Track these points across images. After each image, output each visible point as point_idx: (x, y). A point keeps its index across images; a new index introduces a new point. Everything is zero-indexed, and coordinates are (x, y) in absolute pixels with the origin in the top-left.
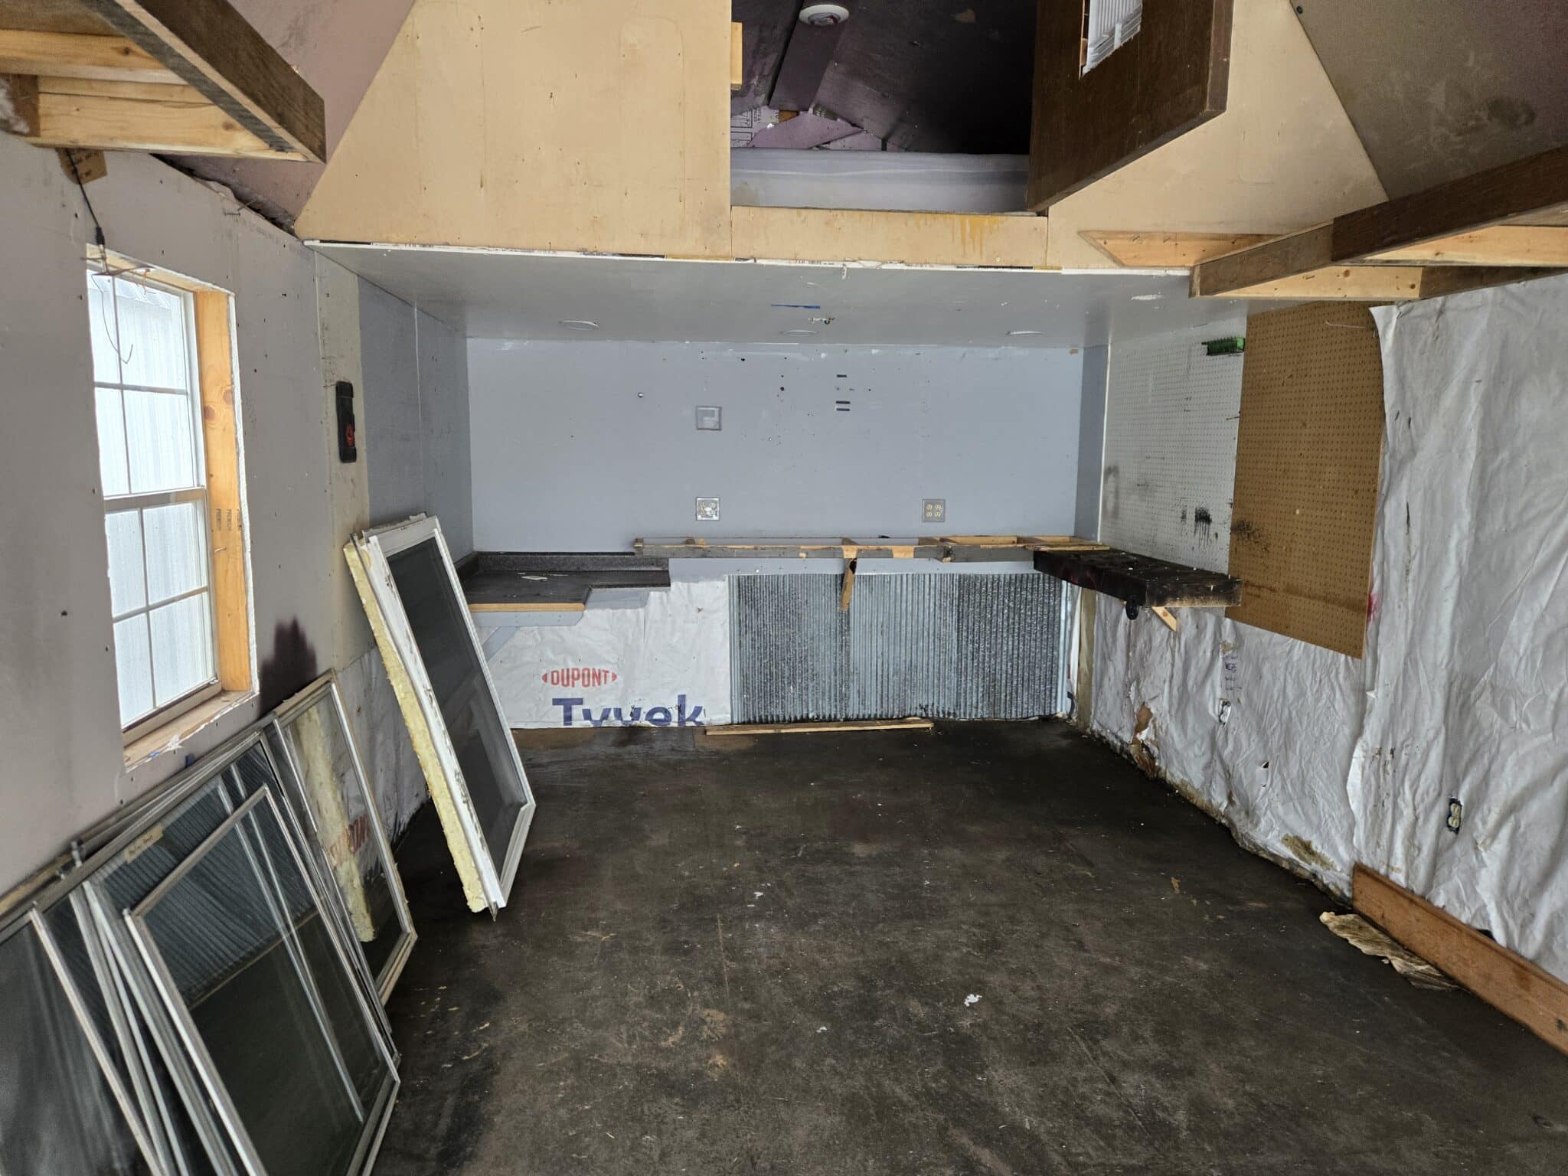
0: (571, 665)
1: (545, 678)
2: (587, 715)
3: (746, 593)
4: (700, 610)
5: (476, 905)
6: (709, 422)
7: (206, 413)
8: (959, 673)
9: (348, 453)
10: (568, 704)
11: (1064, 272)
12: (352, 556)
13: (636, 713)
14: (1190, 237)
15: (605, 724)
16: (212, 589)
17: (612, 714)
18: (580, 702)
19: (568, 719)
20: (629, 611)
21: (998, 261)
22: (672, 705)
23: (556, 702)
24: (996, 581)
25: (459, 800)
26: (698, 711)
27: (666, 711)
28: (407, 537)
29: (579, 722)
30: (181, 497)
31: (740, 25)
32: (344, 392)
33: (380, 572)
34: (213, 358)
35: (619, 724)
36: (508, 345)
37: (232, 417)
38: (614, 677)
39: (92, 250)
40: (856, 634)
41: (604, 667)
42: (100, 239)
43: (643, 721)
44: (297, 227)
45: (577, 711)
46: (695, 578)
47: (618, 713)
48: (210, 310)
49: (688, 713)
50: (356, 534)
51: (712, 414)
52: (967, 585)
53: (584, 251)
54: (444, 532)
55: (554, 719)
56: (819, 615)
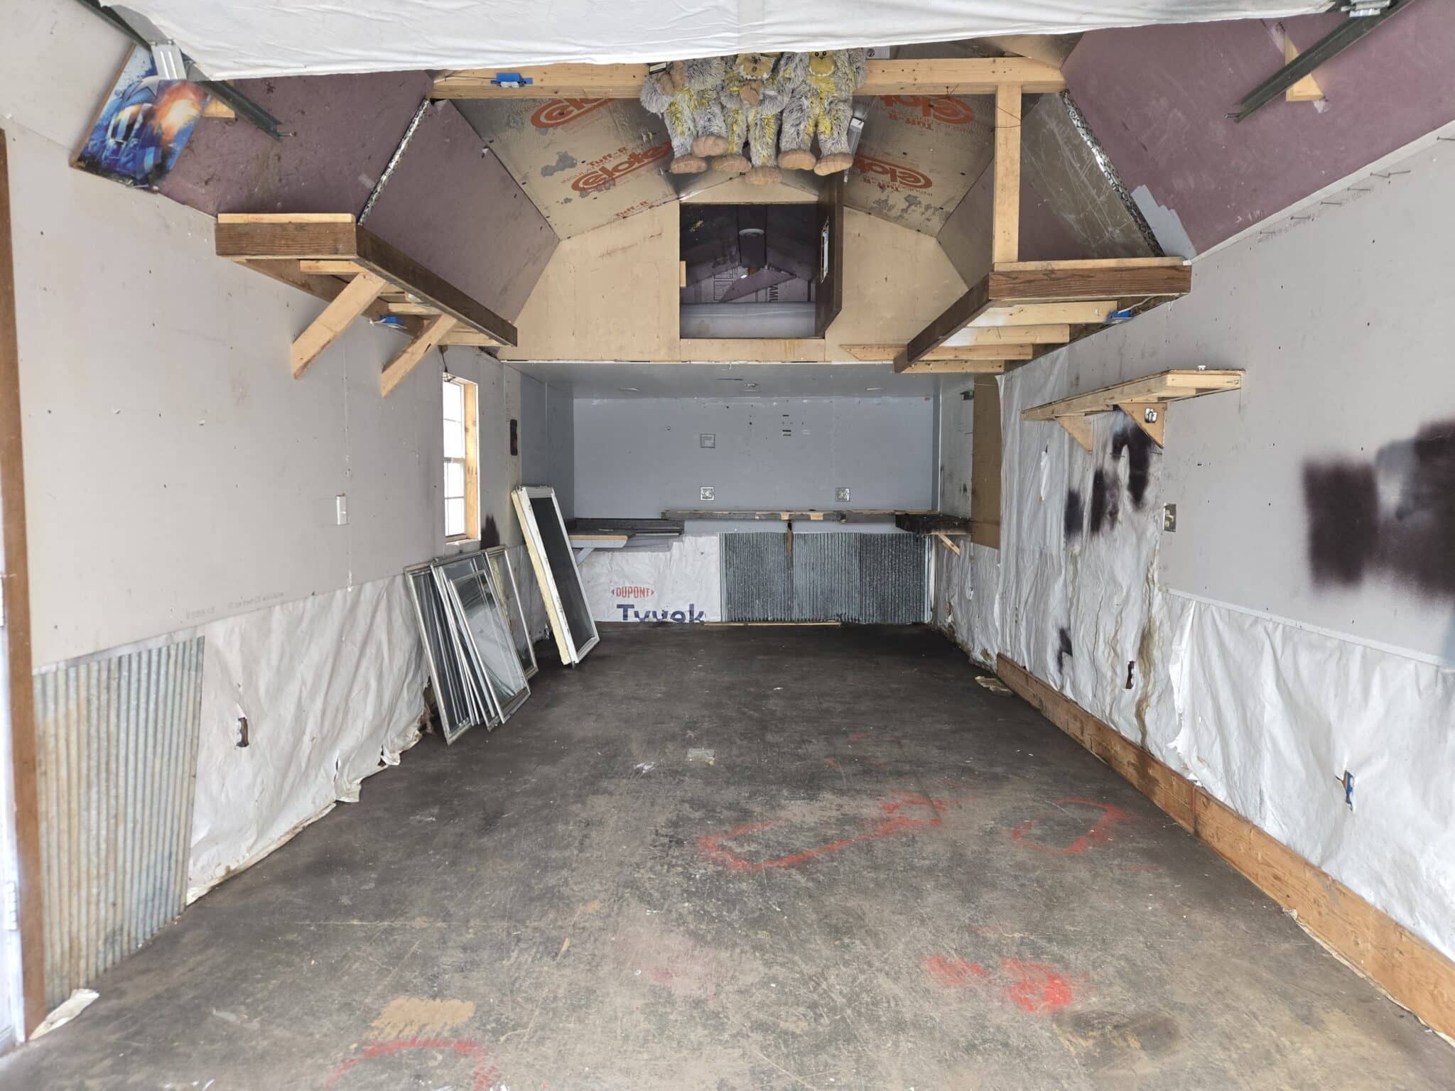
0: (627, 585)
1: (613, 592)
2: (637, 615)
3: (731, 544)
4: (702, 553)
5: (565, 661)
6: (708, 443)
7: (466, 430)
8: (861, 595)
9: (514, 451)
10: (625, 608)
11: (833, 363)
12: (514, 496)
13: (665, 614)
14: (890, 346)
15: (647, 620)
16: (465, 497)
17: (651, 615)
18: (632, 606)
19: (625, 616)
20: (661, 554)
21: (802, 359)
22: (686, 609)
23: (619, 606)
24: (883, 537)
25: (559, 611)
26: (701, 614)
27: (682, 614)
28: (541, 493)
29: (632, 618)
30: (457, 460)
31: (684, 263)
32: (514, 424)
33: (526, 504)
34: (470, 409)
35: (655, 620)
36: (596, 402)
37: (475, 431)
38: (653, 592)
39: (444, 374)
40: (797, 569)
41: (646, 586)
42: (446, 371)
43: (669, 619)
44: (498, 355)
45: (631, 612)
46: (700, 534)
47: (655, 614)
48: (470, 391)
49: (696, 615)
50: (516, 487)
51: (710, 439)
52: (865, 540)
54: (556, 496)
55: (617, 616)
56: (774, 558)
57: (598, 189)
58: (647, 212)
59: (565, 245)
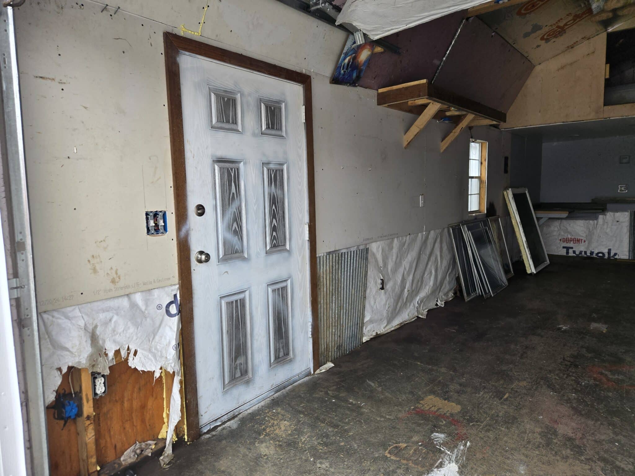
0: (569, 237)
1: (560, 240)
2: (574, 252)
4: (618, 221)
5: (529, 272)
6: (625, 161)
7: (481, 163)
9: (506, 171)
10: (568, 249)
12: (505, 193)
13: (592, 253)
15: (580, 255)
16: (479, 194)
17: (583, 253)
18: (572, 248)
19: (568, 253)
20: (591, 221)
22: (605, 251)
23: (564, 247)
25: (526, 247)
26: (615, 254)
27: (603, 253)
28: (519, 191)
29: (571, 254)
30: (476, 177)
31: (608, 65)
32: (506, 159)
33: (511, 196)
34: (483, 154)
35: (585, 256)
36: (555, 144)
37: (486, 164)
38: (585, 241)
39: (471, 140)
41: (581, 238)
42: (472, 138)
43: (594, 255)
44: (500, 127)
45: (571, 251)
46: (617, 211)
47: (585, 253)
48: (484, 146)
49: (612, 254)
50: (506, 189)
51: (627, 159)
53: (563, 122)
54: (529, 192)
55: (563, 252)
57: (556, 37)
58: (586, 42)
59: (538, 68)
